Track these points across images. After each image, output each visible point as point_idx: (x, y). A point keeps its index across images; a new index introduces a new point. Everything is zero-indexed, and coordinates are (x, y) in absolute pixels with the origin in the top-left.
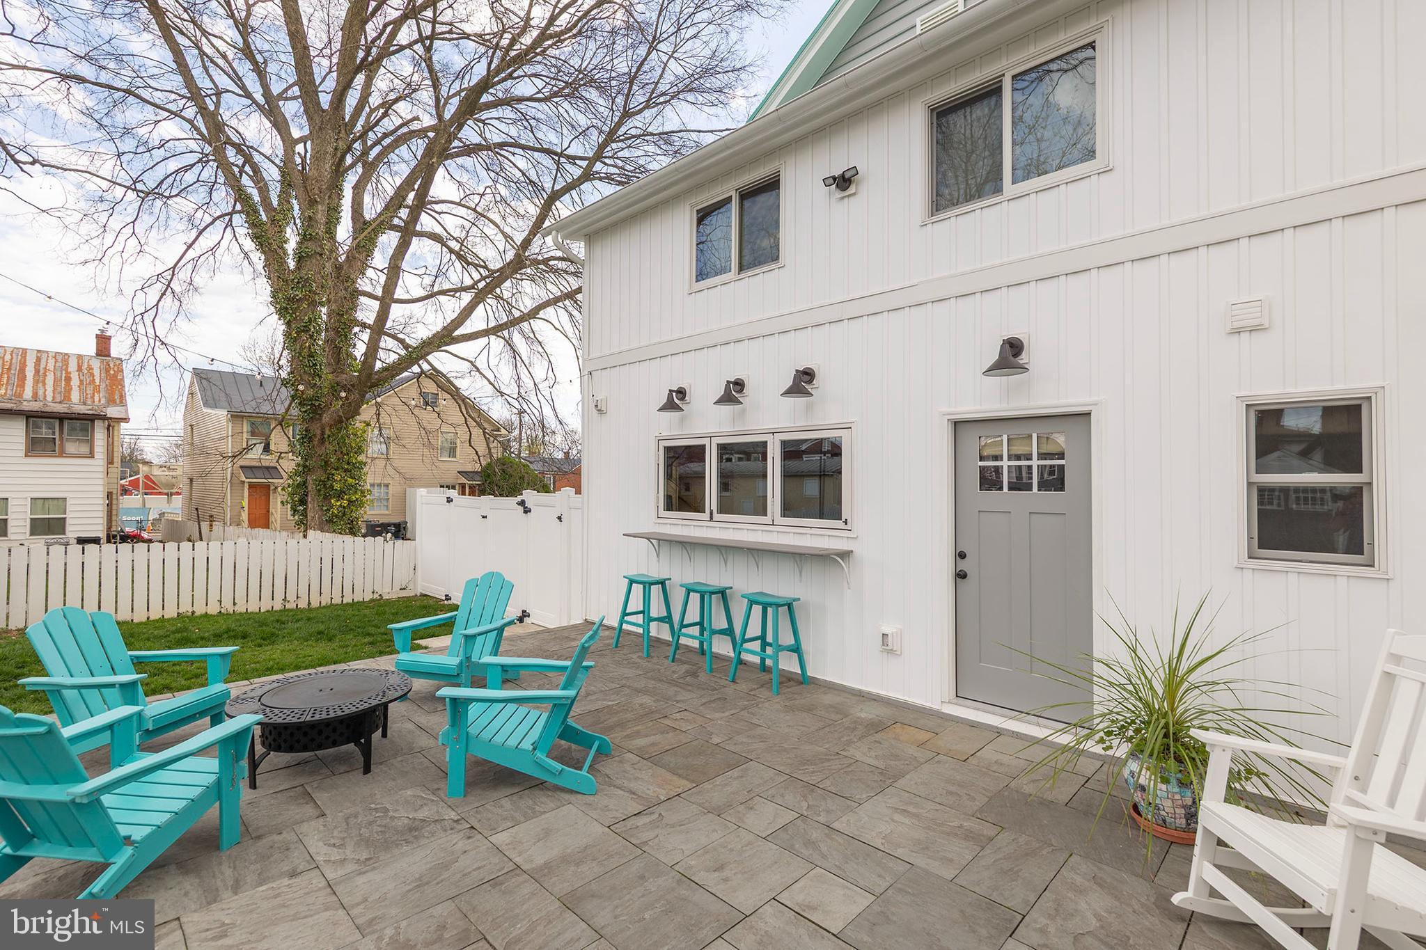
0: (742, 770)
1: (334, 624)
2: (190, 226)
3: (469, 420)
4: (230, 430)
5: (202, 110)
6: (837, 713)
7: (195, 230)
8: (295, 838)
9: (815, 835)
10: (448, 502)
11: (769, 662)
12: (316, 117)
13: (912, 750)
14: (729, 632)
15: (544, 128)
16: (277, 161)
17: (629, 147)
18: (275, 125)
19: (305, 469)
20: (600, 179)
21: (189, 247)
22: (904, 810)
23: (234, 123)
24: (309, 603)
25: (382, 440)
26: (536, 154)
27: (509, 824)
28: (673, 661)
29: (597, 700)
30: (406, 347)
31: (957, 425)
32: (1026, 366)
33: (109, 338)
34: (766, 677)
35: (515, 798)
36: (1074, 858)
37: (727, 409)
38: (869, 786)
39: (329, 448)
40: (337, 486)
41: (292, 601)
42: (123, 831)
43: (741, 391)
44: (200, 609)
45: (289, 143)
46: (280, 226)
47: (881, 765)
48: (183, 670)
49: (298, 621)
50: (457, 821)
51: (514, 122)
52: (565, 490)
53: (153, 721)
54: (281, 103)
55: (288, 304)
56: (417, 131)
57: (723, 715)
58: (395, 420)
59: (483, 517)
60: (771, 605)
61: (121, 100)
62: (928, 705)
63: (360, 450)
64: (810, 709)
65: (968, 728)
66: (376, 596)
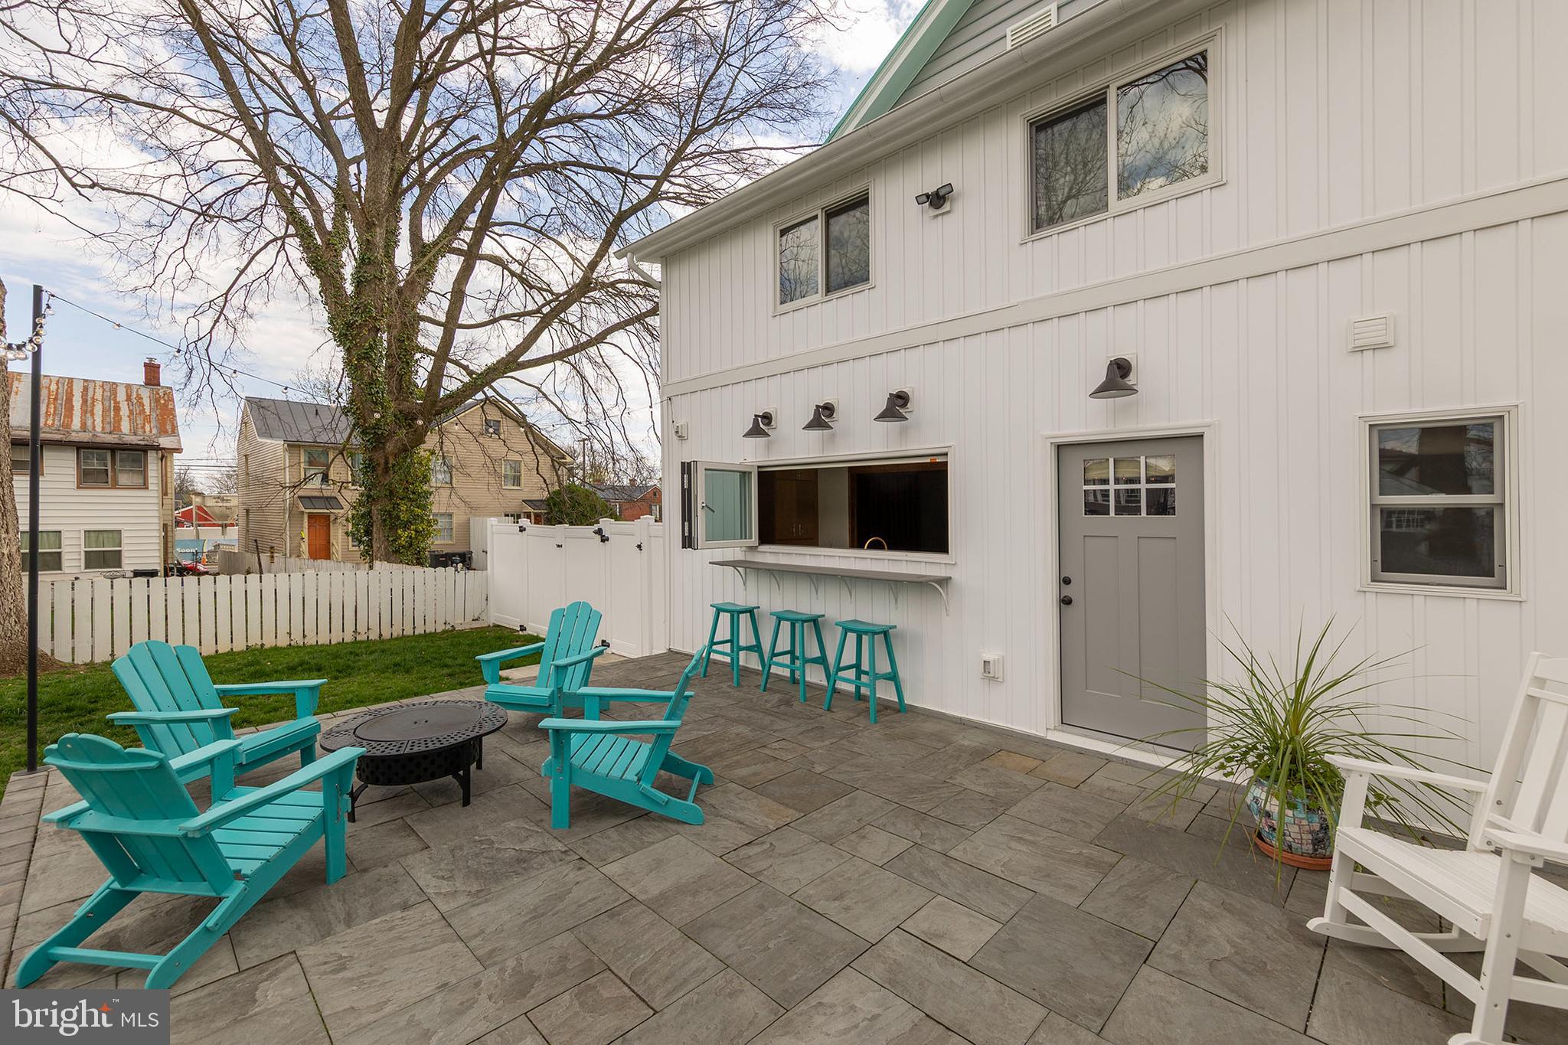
0: (849, 799)
1: (409, 656)
2: (242, 251)
3: (537, 447)
4: (287, 460)
5: (251, 129)
6: (939, 741)
7: (247, 255)
8: (401, 871)
9: (932, 863)
10: (520, 531)
11: (863, 690)
12: (371, 137)
13: (1020, 778)
14: (822, 660)
15: (607, 146)
16: (329, 182)
17: (696, 165)
18: (327, 145)
19: (369, 499)
20: (668, 199)
21: (242, 272)
22: (1021, 838)
23: (284, 143)
24: (381, 635)
25: (446, 468)
26: (599, 174)
27: (619, 855)
28: (764, 691)
29: (692, 730)
30: (470, 373)
31: (1060, 448)
32: (1135, 387)
33: (158, 367)
34: (863, 705)
35: (621, 828)
36: (1201, 885)
37: (816, 434)
38: (981, 814)
39: (394, 478)
40: (404, 516)
41: (363, 633)
42: (233, 865)
43: (830, 416)
44: (269, 642)
45: (343, 164)
46: (336, 250)
47: (991, 792)
48: (260, 703)
49: (372, 653)
50: (565, 852)
51: (576, 140)
52: (645, 519)
53: (246, 755)
54: (332, 122)
55: (347, 330)
56: (475, 150)
57: (822, 744)
58: (459, 448)
59: (558, 546)
60: (866, 633)
61: (165, 121)
62: (1033, 732)
63: (425, 479)
64: (912, 737)
65: (1075, 755)
66: (448, 627)
